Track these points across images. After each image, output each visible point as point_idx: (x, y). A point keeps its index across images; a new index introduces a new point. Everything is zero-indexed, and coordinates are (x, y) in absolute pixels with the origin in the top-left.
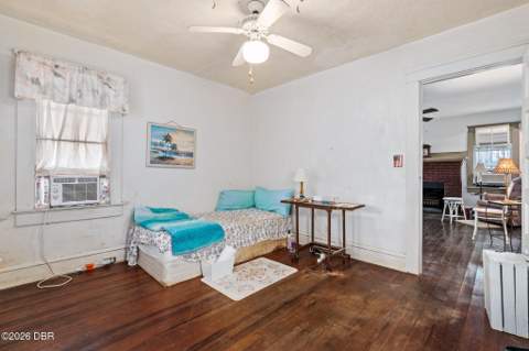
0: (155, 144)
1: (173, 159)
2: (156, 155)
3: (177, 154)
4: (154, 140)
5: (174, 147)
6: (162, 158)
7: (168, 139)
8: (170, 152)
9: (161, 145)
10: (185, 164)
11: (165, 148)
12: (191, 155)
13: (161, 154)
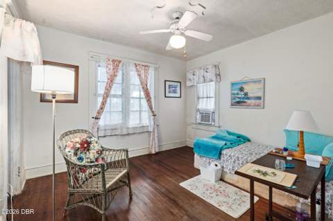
0: (234, 94)
1: (245, 102)
2: (235, 101)
3: (248, 98)
4: (233, 92)
5: (246, 94)
6: (238, 102)
7: (242, 89)
8: (243, 98)
9: (238, 94)
10: (255, 106)
11: (239, 96)
12: (259, 98)
13: (238, 100)
